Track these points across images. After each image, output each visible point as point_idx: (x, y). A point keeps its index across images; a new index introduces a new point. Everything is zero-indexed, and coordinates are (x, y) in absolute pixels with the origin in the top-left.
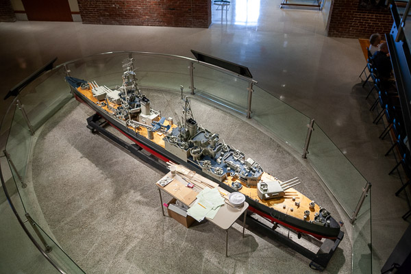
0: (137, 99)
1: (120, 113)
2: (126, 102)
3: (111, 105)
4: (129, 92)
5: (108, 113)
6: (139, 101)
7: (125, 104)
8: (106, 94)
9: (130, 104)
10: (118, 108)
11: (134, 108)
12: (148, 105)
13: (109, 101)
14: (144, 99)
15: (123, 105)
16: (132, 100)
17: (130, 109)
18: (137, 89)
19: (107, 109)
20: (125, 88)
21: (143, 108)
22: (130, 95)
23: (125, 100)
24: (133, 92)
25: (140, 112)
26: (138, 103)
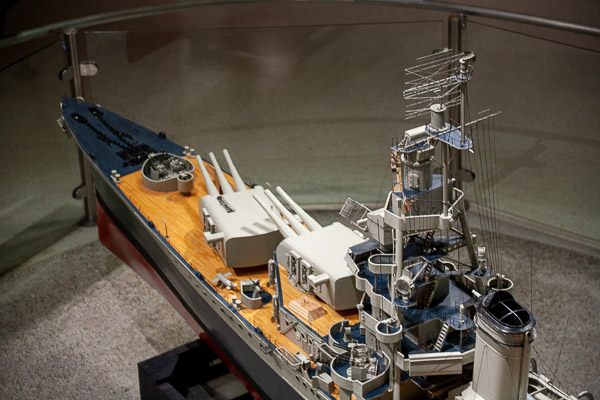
0: (456, 299)
1: (341, 364)
2: (389, 306)
3: (298, 306)
4: (417, 247)
5: (271, 349)
6: (471, 312)
7: (383, 316)
8: (277, 237)
9: (409, 320)
10: (336, 332)
11: (428, 345)
12: (517, 347)
13: (288, 283)
14: (504, 308)
15: (369, 322)
16: (426, 300)
17: (406, 348)
18: (464, 238)
19: (269, 328)
20: (396, 219)
21: (487, 357)
22: (421, 266)
23: (382, 288)
24: (441, 248)
25: (466, 376)
26: (459, 322)
